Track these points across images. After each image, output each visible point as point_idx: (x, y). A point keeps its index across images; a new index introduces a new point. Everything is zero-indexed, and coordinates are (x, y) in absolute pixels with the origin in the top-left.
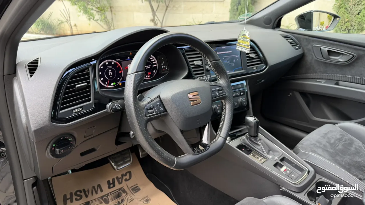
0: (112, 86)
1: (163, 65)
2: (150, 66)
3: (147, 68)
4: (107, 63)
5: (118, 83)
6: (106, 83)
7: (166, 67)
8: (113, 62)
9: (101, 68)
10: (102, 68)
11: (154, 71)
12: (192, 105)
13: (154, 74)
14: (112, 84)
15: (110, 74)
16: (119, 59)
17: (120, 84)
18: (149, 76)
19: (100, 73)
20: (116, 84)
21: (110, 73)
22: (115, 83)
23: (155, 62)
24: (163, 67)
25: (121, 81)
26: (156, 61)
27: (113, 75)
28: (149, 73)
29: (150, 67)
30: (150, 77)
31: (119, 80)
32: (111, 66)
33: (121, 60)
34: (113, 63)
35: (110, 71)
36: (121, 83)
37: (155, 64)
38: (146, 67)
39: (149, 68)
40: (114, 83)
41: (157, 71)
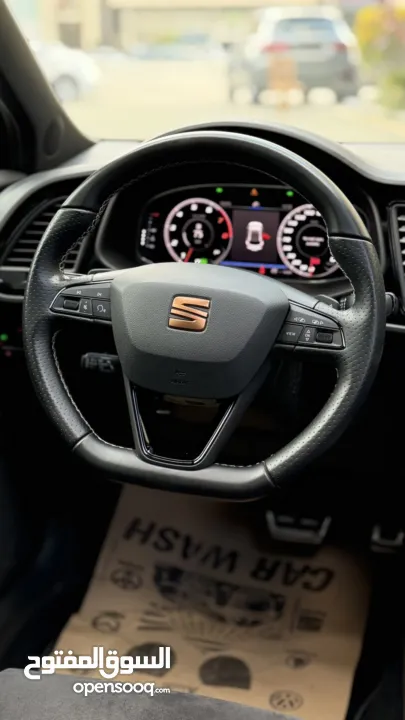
2: (322, 240)
3: (307, 243)
6: (183, 255)
8: (211, 207)
9: (178, 215)
11: (332, 260)
12: (171, 327)
13: (330, 267)
14: (198, 261)
16: (229, 203)
18: (312, 269)
19: (174, 228)
27: (205, 240)
28: (316, 261)
29: (321, 243)
30: (315, 273)
33: (232, 204)
34: (209, 210)
35: (199, 226)
38: (305, 238)
39: (318, 244)
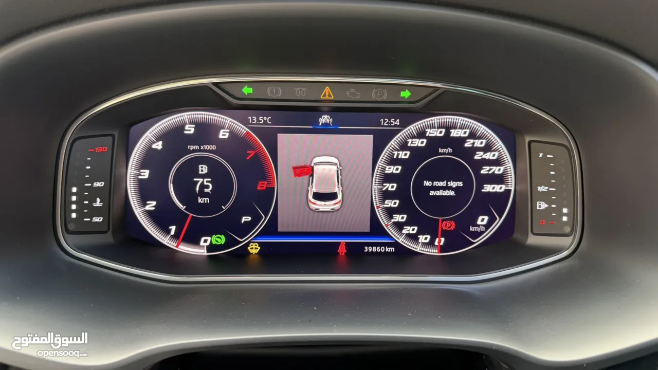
0: (203, 252)
1: (545, 197)
2: (460, 184)
3: (432, 193)
4: (190, 130)
5: (244, 241)
6: (173, 229)
7: (565, 210)
9: (154, 146)
10: (159, 146)
11: (483, 220)
13: (477, 235)
14: (206, 240)
15: (203, 186)
16: (268, 119)
17: (254, 249)
18: (440, 241)
19: (146, 174)
20: (230, 242)
21: (204, 182)
22: (223, 237)
23: (497, 170)
24: (542, 205)
25: (261, 235)
26: (510, 165)
27: (218, 196)
28: (448, 225)
29: (456, 189)
30: (442, 249)
31: (250, 226)
32: (213, 147)
33: (273, 121)
34: (223, 134)
35: (204, 169)
36: (260, 244)
37: (499, 179)
38: (427, 183)
39: (452, 193)
40: (220, 240)
41: (499, 222)
